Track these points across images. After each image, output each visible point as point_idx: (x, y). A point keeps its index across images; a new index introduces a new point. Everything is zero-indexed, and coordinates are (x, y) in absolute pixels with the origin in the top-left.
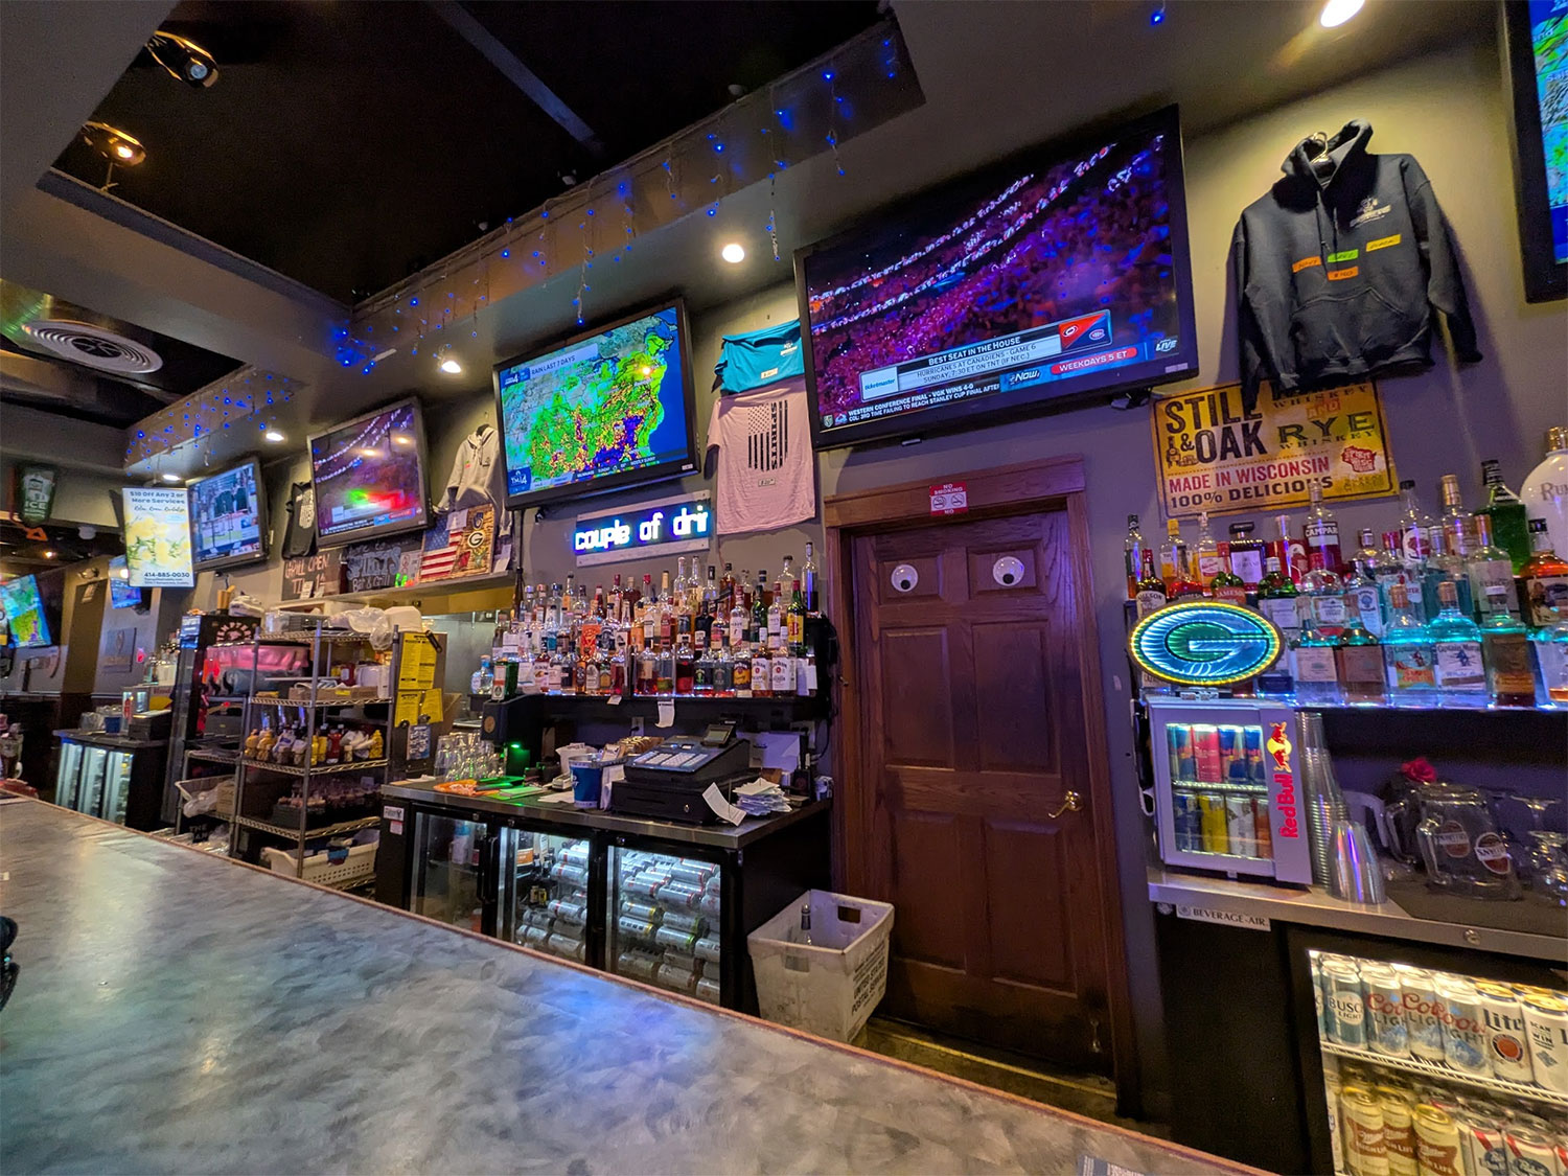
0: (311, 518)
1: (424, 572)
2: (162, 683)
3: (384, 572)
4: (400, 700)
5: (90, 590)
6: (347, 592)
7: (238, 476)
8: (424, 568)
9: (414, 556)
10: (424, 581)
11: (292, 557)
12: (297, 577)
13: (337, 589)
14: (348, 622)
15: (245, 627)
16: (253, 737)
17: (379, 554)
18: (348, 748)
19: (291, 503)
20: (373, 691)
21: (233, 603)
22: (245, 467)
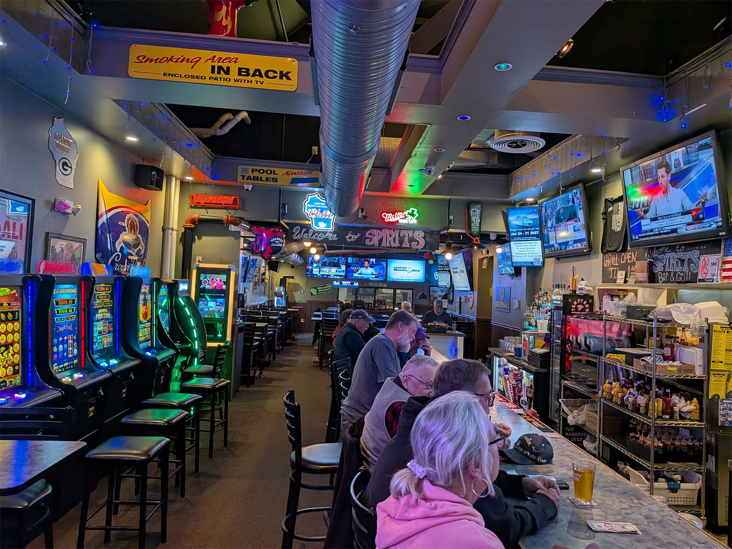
0: (620, 224)
1: (725, 274)
2: (540, 331)
3: (685, 269)
4: (712, 378)
5: (485, 261)
6: (653, 282)
7: (570, 197)
8: (725, 270)
9: (713, 258)
10: (726, 281)
11: (608, 251)
12: (613, 266)
13: (646, 279)
14: (671, 315)
15: (585, 302)
16: (607, 385)
17: (680, 255)
18: (676, 409)
19: (604, 213)
20: (692, 369)
21: (579, 287)
22: (575, 191)
